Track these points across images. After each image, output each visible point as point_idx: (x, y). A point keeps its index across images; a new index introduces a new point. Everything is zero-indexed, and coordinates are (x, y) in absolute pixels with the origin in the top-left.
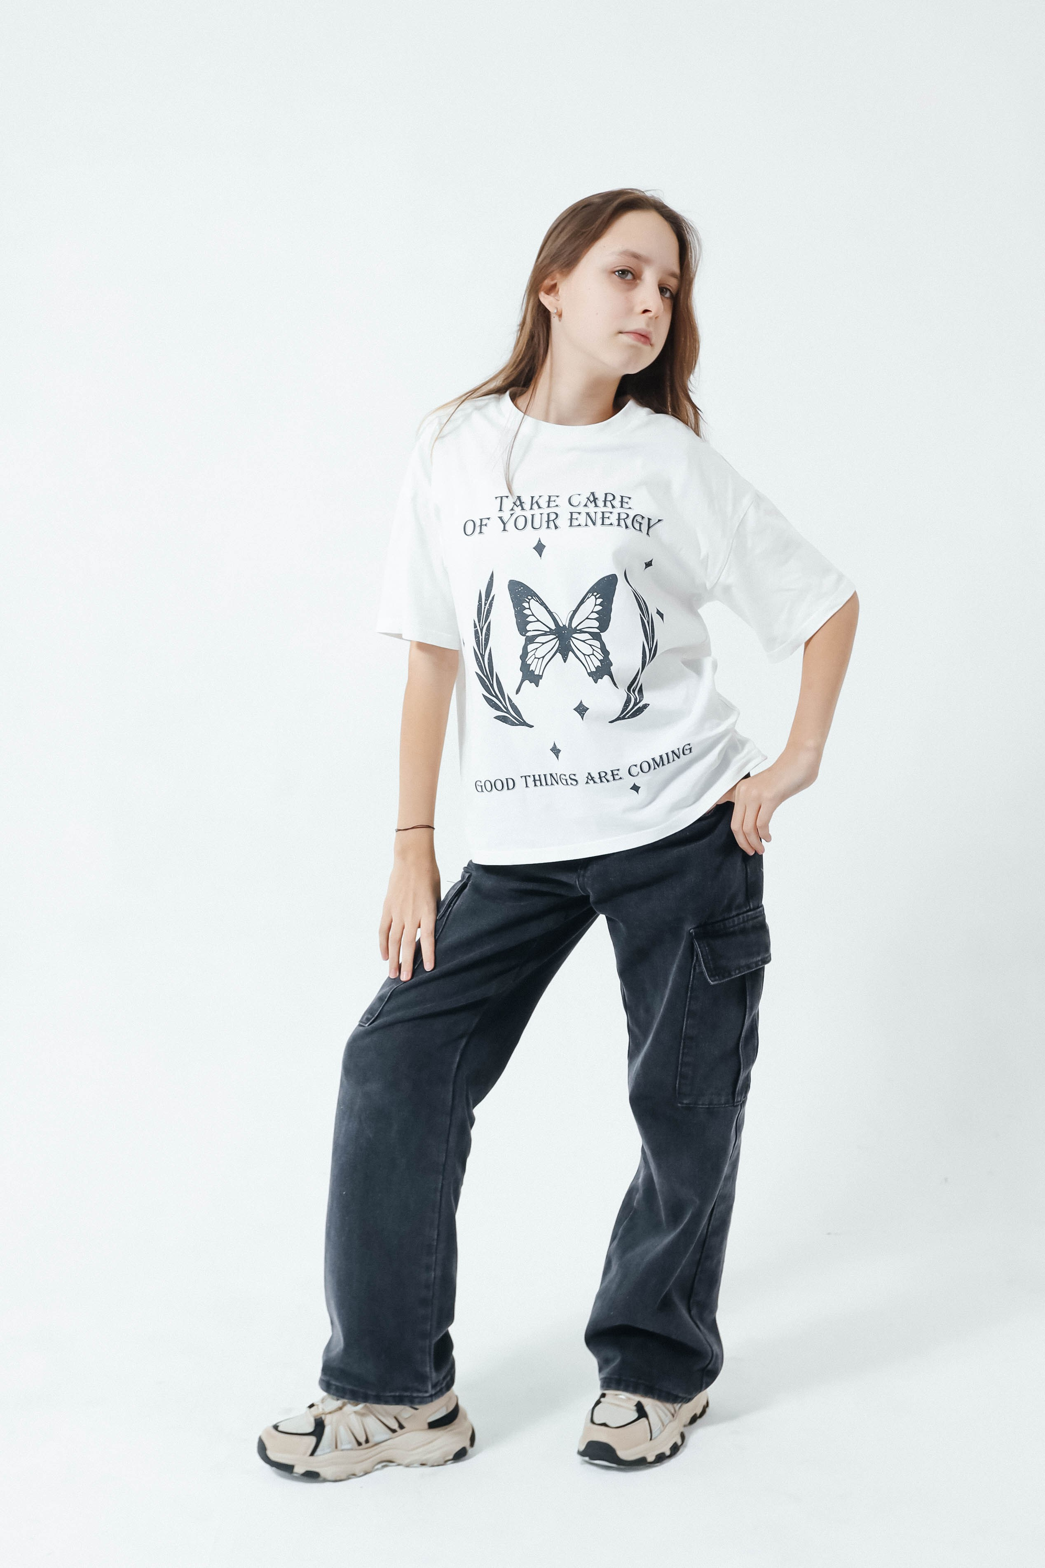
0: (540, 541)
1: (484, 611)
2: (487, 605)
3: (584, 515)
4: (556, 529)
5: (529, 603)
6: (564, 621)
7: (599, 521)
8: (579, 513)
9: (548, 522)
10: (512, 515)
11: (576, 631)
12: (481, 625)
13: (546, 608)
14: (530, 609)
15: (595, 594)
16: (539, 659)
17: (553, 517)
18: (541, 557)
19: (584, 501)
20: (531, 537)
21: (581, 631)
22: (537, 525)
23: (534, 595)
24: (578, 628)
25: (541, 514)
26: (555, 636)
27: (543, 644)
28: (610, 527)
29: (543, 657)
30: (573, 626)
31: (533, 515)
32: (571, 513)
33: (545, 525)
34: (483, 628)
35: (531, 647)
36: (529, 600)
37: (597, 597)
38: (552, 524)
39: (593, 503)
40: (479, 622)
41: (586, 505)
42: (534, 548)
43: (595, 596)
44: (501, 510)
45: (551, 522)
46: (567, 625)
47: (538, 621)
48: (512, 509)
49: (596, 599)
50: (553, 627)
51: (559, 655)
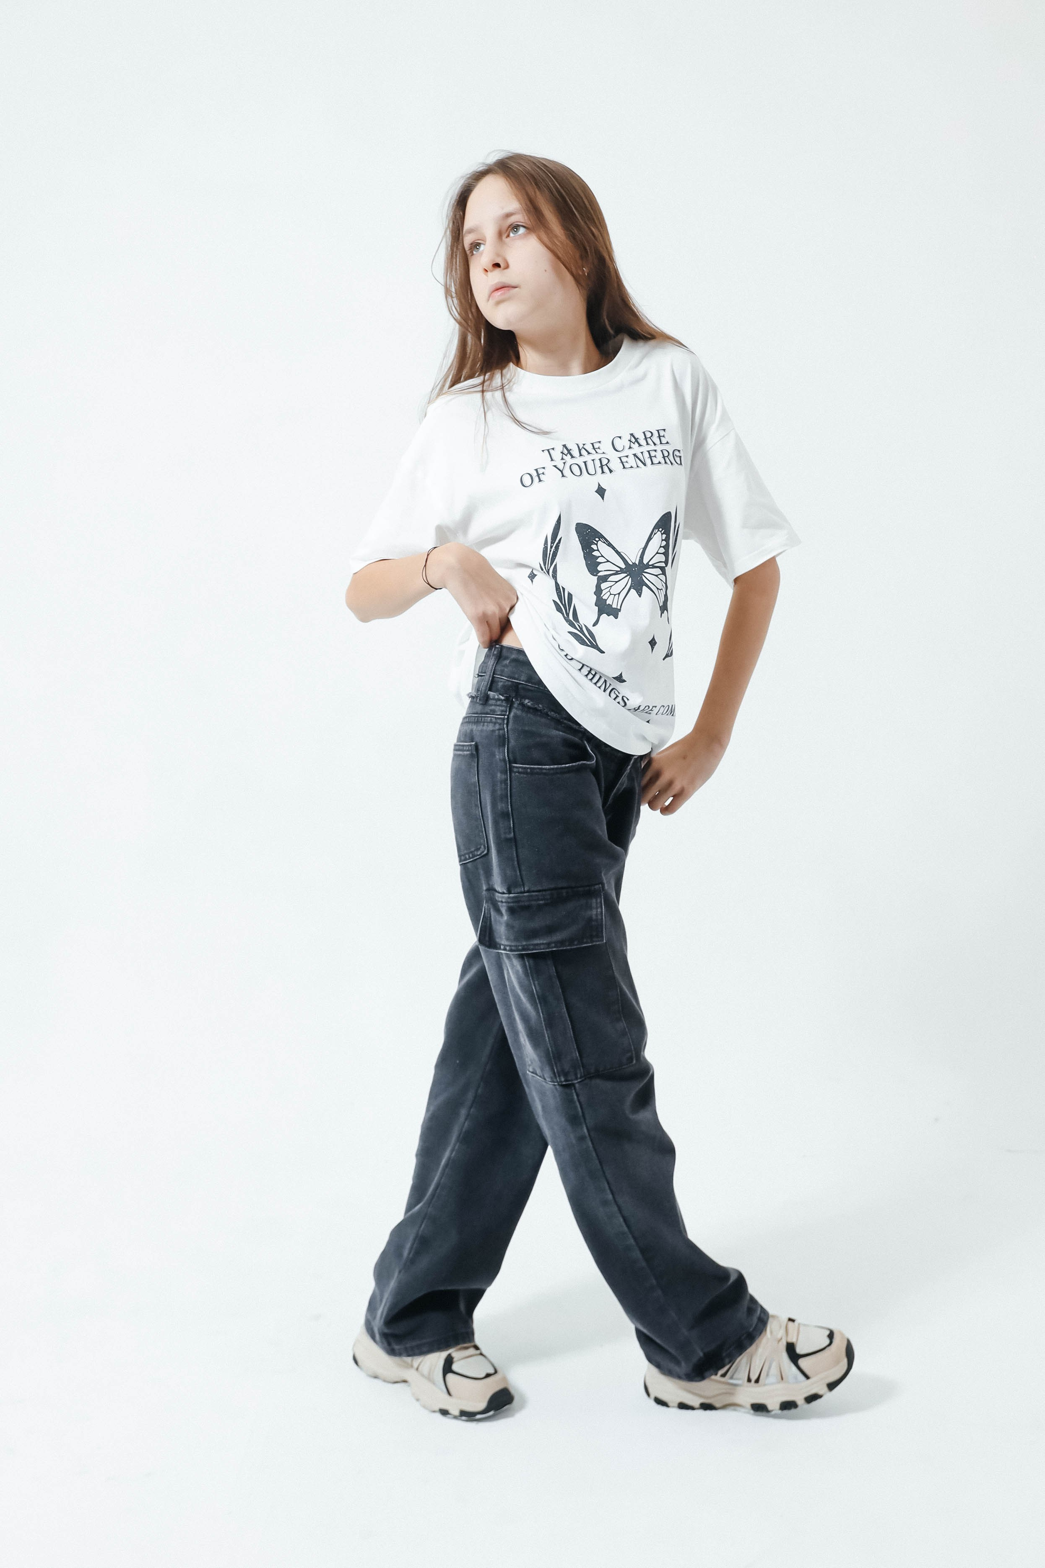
0: (599, 485)
1: (550, 554)
2: (553, 548)
3: (632, 457)
4: (611, 473)
5: (597, 545)
6: (633, 558)
7: (648, 461)
8: (627, 456)
9: (602, 466)
10: (564, 463)
11: (648, 566)
12: (547, 568)
13: (614, 548)
14: (598, 550)
15: (661, 529)
16: (615, 595)
17: (605, 462)
18: (603, 499)
19: (627, 444)
20: (590, 483)
21: (654, 567)
22: (592, 471)
23: (601, 537)
24: (650, 563)
25: (593, 460)
26: (626, 574)
27: (616, 582)
28: (659, 466)
29: (619, 594)
30: (645, 562)
31: (585, 463)
32: (620, 458)
33: (599, 470)
34: (549, 570)
35: (604, 586)
36: (597, 541)
37: (662, 532)
38: (606, 469)
39: (636, 443)
40: (545, 565)
41: (630, 448)
42: (596, 492)
43: (661, 531)
44: (552, 460)
45: (604, 467)
46: (637, 563)
47: (608, 561)
48: (562, 459)
49: (662, 534)
50: (623, 566)
51: (633, 591)
